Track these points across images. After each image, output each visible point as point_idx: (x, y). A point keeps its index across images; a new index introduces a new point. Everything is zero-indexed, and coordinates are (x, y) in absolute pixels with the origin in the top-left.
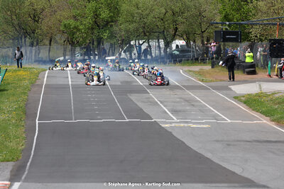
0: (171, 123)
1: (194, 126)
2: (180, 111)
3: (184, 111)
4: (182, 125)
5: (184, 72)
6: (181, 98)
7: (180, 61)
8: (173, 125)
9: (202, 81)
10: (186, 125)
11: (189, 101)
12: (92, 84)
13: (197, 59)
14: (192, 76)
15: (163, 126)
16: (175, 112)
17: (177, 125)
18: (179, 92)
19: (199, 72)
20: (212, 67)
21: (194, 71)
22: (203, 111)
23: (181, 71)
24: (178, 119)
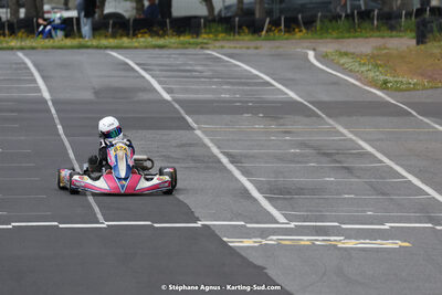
0: (264, 233)
1: (351, 244)
2: (300, 191)
3: (315, 191)
4: (305, 240)
5: (321, 57)
6: (303, 145)
7: (309, 23)
8: (272, 240)
9: (384, 86)
10: (320, 240)
11: (337, 157)
13: (365, 15)
14: (350, 72)
15: (235, 243)
16: (278, 193)
17: (287, 240)
18: (299, 125)
19: (373, 57)
20: (421, 39)
21: (360, 56)
22: (385, 191)
23: (311, 55)
24: (290, 218)
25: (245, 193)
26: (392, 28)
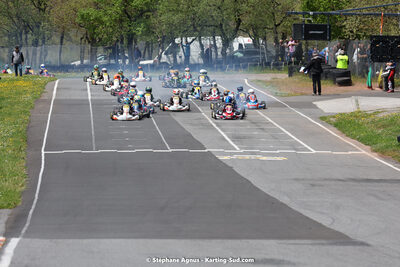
0: (231, 154)
1: (264, 158)
2: (244, 138)
3: (250, 138)
4: (247, 157)
5: (250, 82)
7: (245, 67)
8: (235, 157)
9: (276, 95)
10: (253, 157)
12: (120, 117)
13: (268, 64)
14: (262, 89)
15: (221, 158)
16: (236, 138)
17: (240, 157)
19: (271, 82)
20: (290, 75)
21: (265, 82)
22: (276, 137)
23: (246, 81)
24: (241, 148)
25: (224, 139)
26: (279, 69)
